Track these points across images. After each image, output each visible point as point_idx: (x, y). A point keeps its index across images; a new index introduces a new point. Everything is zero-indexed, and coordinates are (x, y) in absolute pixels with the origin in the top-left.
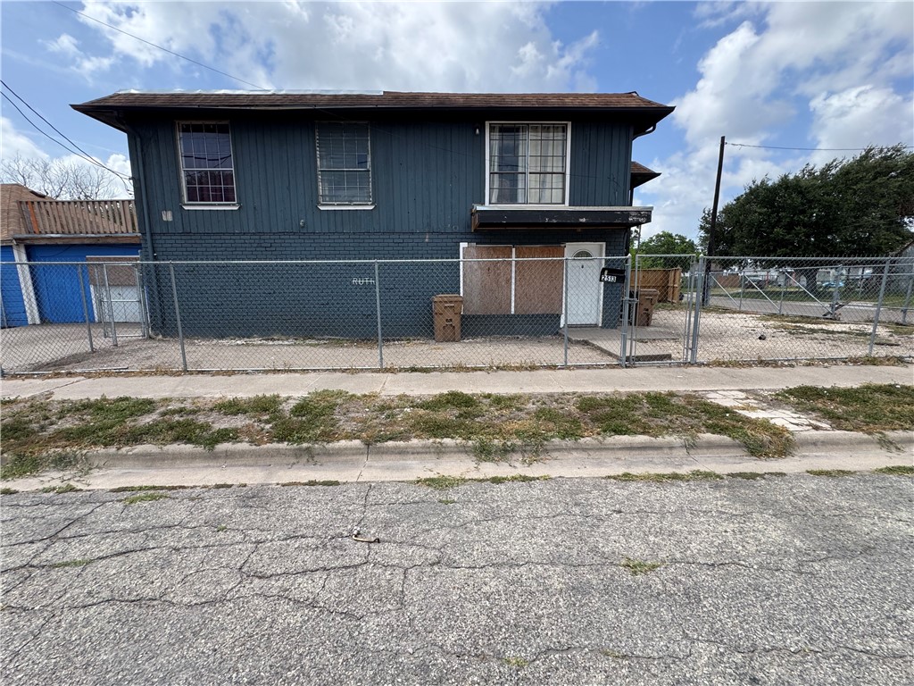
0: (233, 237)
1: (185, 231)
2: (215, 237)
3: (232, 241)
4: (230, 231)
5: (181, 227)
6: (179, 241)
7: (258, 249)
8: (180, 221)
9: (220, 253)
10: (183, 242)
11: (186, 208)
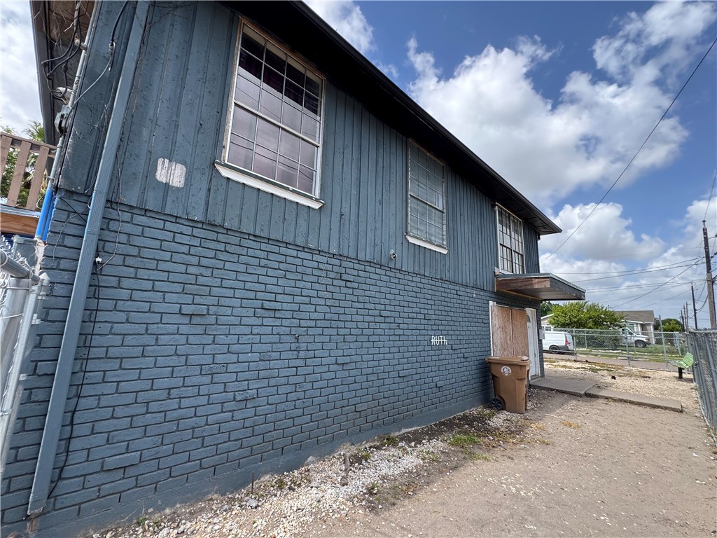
0: (301, 255)
1: (210, 218)
2: (269, 248)
3: (299, 262)
4: (300, 241)
5: (202, 208)
6: (186, 240)
7: (335, 282)
8: (203, 194)
9: (274, 281)
10: (196, 242)
11: (225, 172)
